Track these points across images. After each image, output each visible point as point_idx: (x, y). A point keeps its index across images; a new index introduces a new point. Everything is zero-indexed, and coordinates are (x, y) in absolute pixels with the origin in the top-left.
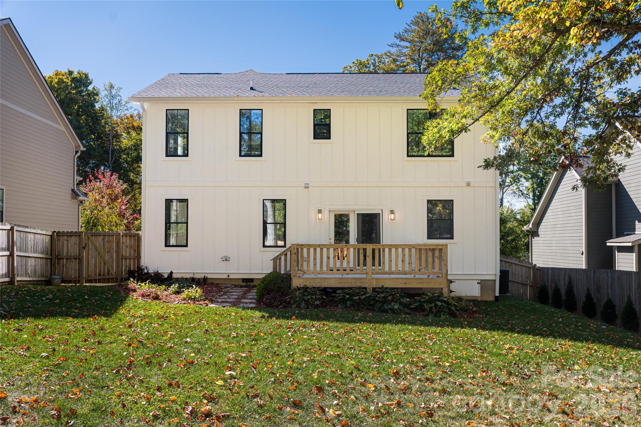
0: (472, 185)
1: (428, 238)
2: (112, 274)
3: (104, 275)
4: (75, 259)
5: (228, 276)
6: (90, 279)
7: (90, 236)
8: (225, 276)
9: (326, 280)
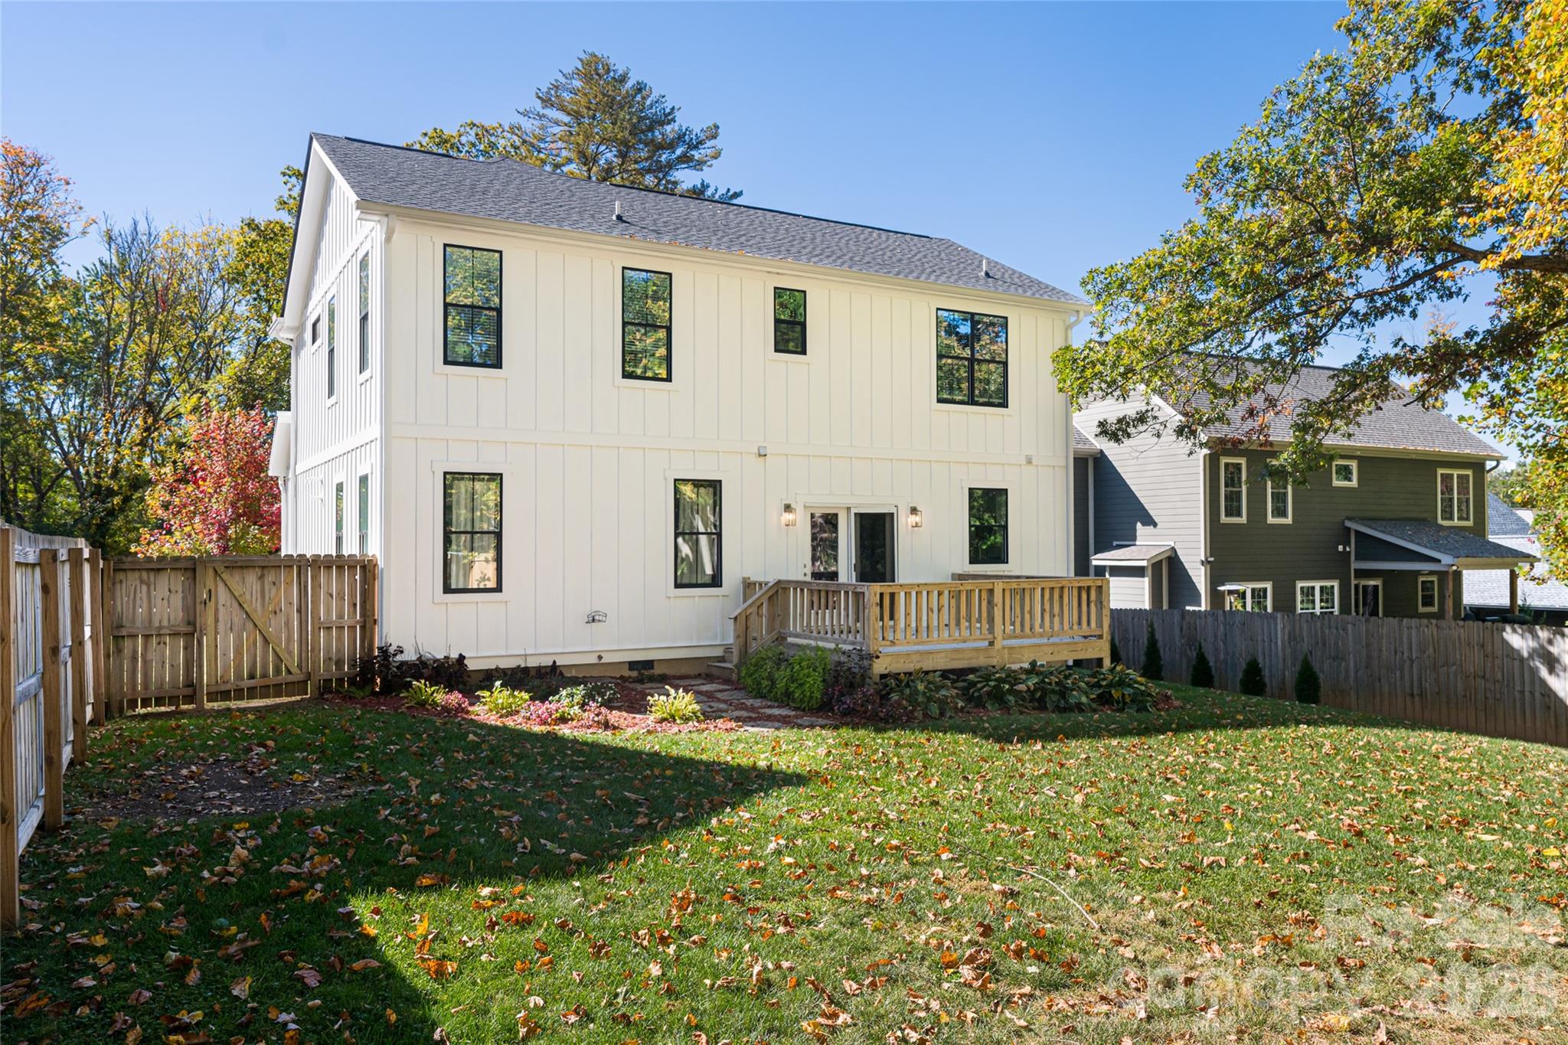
0: (1034, 462)
1: (971, 562)
2: (289, 672)
3: (264, 675)
4: (175, 635)
5: (600, 658)
6: (223, 688)
7: (223, 569)
8: (593, 659)
9: (931, 656)
